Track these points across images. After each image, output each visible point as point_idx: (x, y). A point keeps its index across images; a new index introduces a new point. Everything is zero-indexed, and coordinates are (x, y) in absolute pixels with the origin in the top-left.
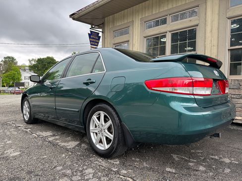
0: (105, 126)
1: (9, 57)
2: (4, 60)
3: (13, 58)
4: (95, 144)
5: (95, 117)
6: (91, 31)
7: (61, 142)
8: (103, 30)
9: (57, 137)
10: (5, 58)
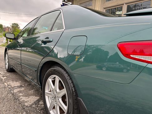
0: (59, 93)
1: (15, 24)
2: (12, 25)
3: (17, 25)
4: (49, 110)
5: (50, 80)
6: (63, 3)
7: (23, 96)
8: (72, 3)
9: (23, 89)
10: (13, 24)
